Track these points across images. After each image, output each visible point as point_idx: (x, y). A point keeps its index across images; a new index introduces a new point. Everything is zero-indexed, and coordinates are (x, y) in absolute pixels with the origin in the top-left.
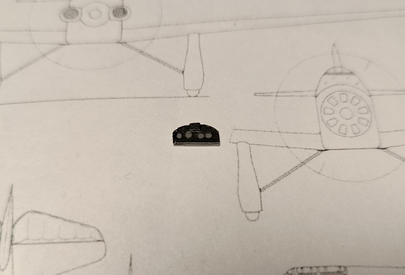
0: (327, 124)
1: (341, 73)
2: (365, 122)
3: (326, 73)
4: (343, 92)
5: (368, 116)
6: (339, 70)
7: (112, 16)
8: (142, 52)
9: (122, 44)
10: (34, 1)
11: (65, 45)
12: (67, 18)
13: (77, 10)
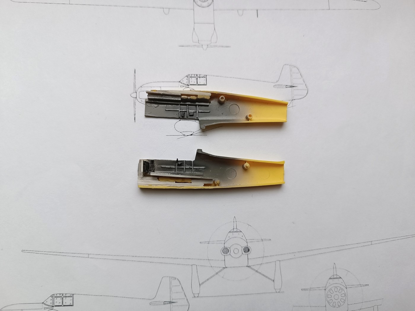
0: (328, 302)
1: (336, 278)
2: (343, 300)
3: (330, 278)
4: (336, 287)
5: (344, 298)
6: (335, 277)
7: (244, 253)
8: (257, 271)
9: (248, 266)
10: (208, 242)
11: (225, 268)
12: (224, 253)
13: (228, 248)
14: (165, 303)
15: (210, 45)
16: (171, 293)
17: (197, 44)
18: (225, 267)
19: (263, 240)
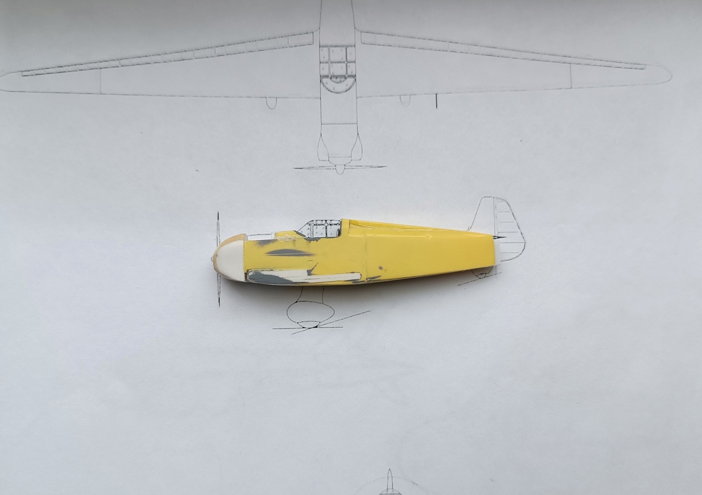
15: (349, 165)
17: (327, 164)
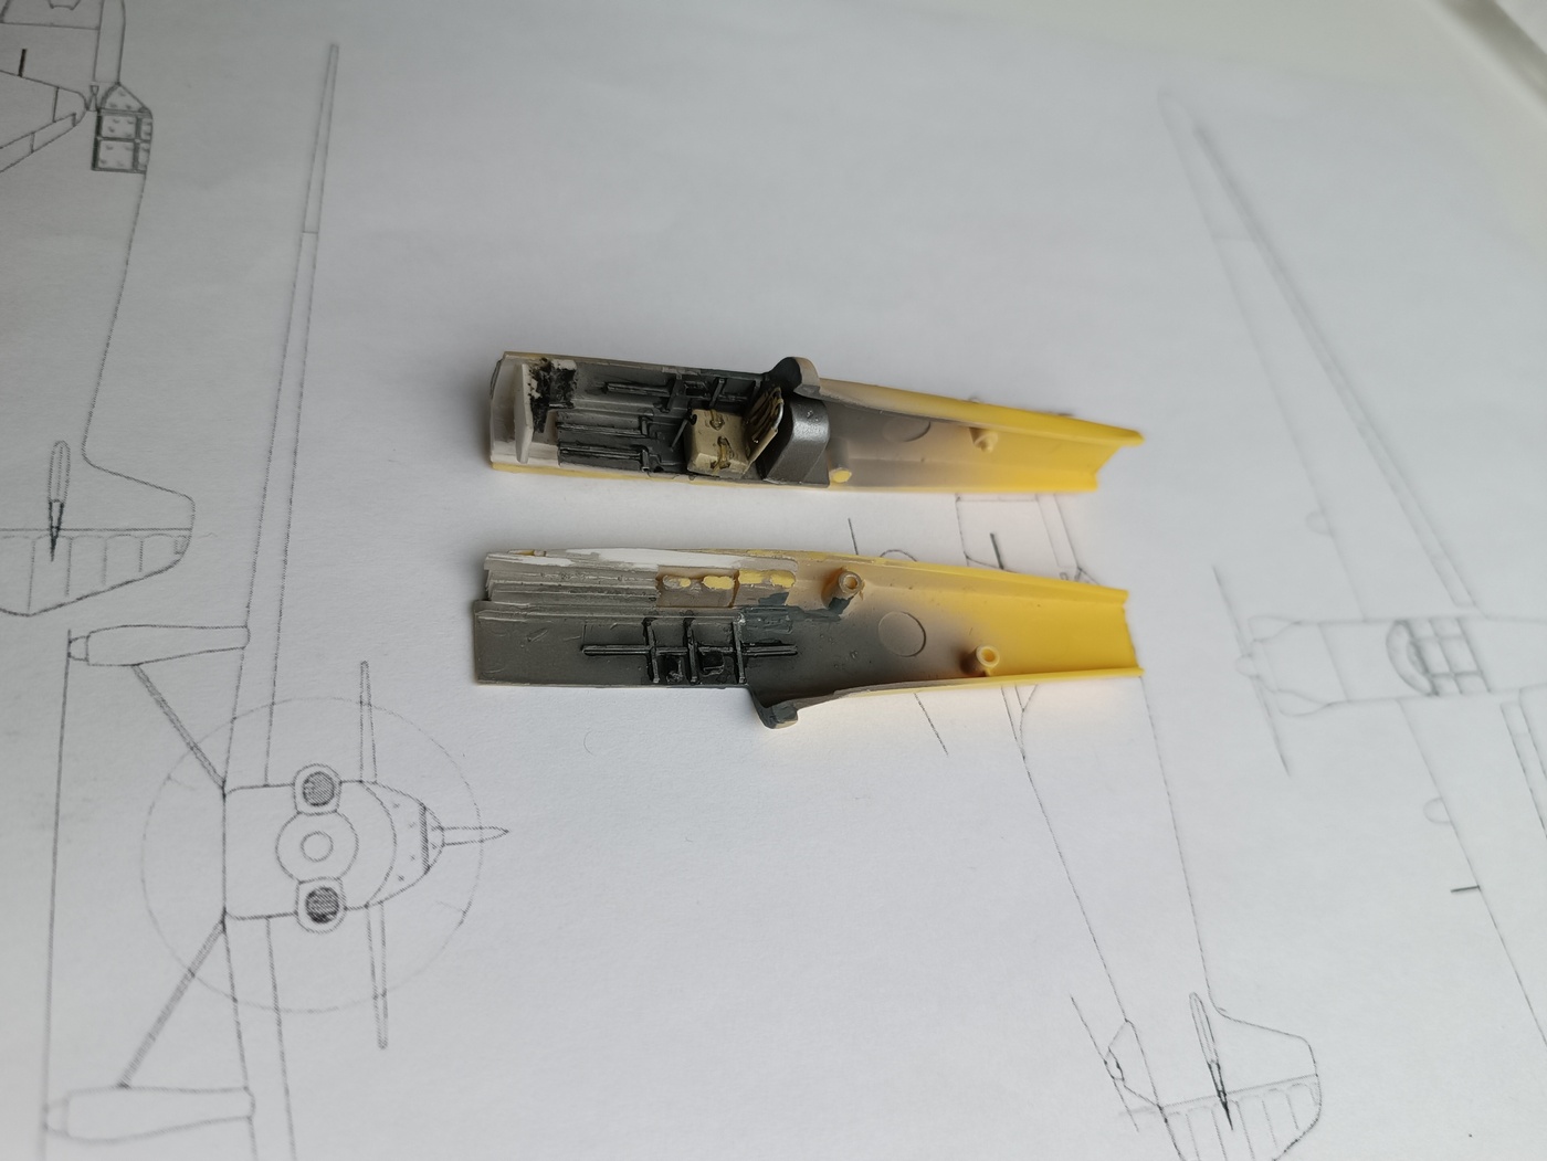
7: (306, 889)
9: (223, 922)
10: (365, 700)
11: (223, 788)
12: (307, 781)
13: (334, 801)
14: (56, 507)
16: (107, 534)
17: (1248, 637)
18: (227, 789)
19: (380, 1002)
